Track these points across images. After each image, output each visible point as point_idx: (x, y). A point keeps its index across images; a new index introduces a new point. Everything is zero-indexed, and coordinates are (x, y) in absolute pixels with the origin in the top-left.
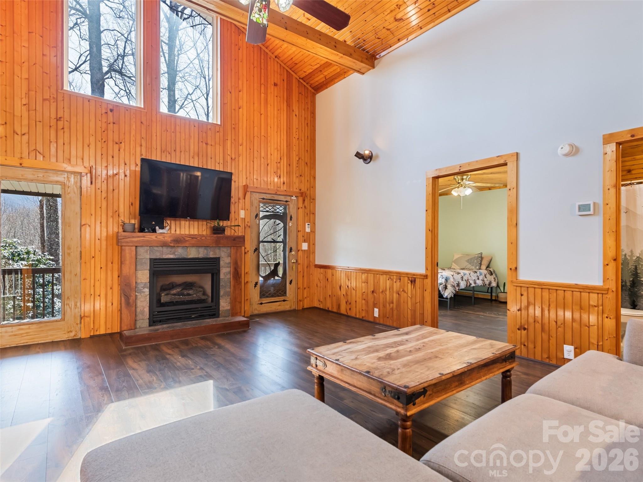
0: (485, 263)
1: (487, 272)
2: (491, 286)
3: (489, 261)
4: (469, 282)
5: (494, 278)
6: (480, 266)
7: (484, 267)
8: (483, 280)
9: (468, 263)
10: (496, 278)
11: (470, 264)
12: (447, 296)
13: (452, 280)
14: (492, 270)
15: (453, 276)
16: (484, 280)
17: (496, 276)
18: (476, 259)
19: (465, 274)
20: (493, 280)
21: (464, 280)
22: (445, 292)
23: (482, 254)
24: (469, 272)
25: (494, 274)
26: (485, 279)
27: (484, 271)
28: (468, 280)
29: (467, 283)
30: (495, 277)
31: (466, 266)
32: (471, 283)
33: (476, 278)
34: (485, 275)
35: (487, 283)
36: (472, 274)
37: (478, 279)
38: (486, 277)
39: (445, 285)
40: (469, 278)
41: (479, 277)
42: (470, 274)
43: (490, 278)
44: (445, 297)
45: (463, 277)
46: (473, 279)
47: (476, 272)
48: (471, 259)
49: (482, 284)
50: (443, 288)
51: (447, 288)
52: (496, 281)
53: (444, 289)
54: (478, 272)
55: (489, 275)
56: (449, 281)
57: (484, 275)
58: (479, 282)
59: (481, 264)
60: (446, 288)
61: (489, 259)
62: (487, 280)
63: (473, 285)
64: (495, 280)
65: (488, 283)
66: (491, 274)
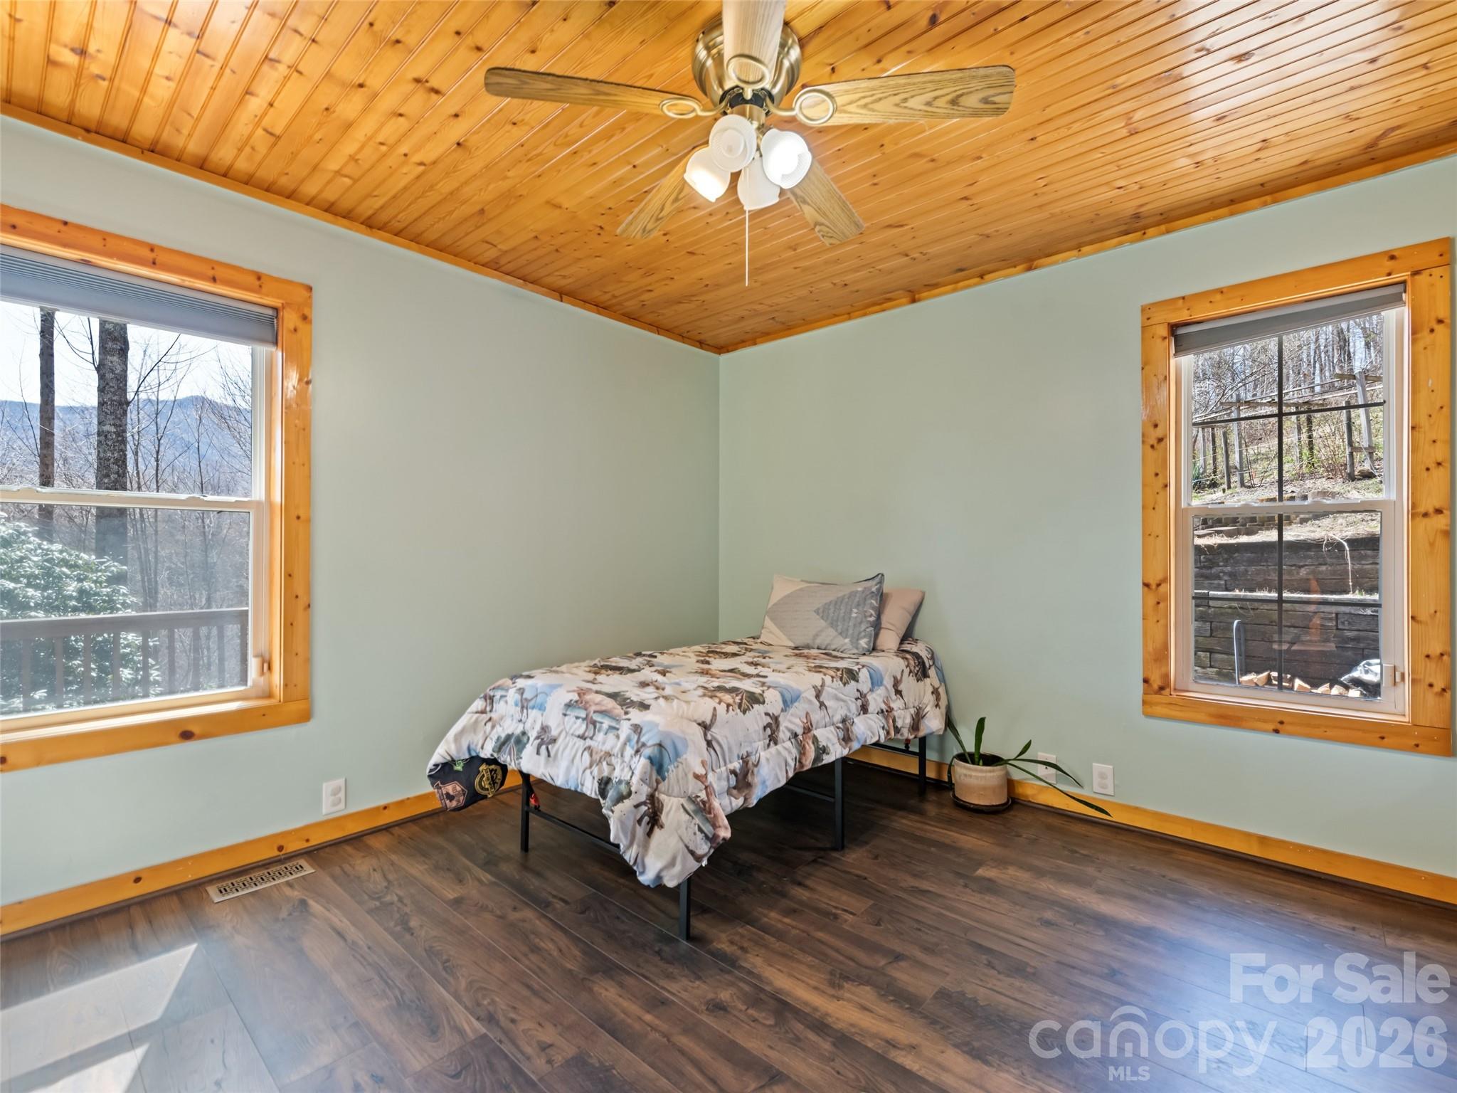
0: (895, 619)
1: (902, 663)
2: (921, 734)
3: (912, 609)
4: (815, 740)
5: (935, 692)
6: (876, 635)
7: (889, 639)
8: (887, 713)
9: (823, 623)
10: (942, 691)
11: (833, 624)
12: (659, 877)
13: (694, 759)
14: (924, 654)
15: (706, 727)
16: (890, 710)
17: (943, 679)
18: (858, 605)
19: (788, 701)
20: (929, 699)
21: (783, 734)
22: (645, 846)
23: (881, 582)
24: (817, 679)
25: (932, 672)
26: (897, 704)
27: (889, 664)
28: (807, 730)
29: (802, 752)
30: (937, 684)
31: (816, 636)
32: (823, 743)
33: (854, 707)
34: (896, 683)
35: (904, 720)
36: (833, 688)
37: (864, 709)
38: (898, 692)
39: (652, 797)
40: (817, 716)
41: (869, 697)
42: (818, 697)
43: (919, 692)
44: (646, 878)
45: (776, 719)
46: (837, 718)
47: (852, 675)
48: (837, 603)
49: (883, 734)
50: (630, 823)
51: (663, 818)
52: (943, 703)
53: (640, 831)
54: (864, 675)
55: (912, 679)
56: (672, 772)
57: (888, 682)
58: (868, 729)
59: (877, 626)
60: (653, 817)
61: (909, 603)
62: (906, 708)
63: (836, 752)
64: (938, 698)
65: (908, 720)
66: (922, 672)
